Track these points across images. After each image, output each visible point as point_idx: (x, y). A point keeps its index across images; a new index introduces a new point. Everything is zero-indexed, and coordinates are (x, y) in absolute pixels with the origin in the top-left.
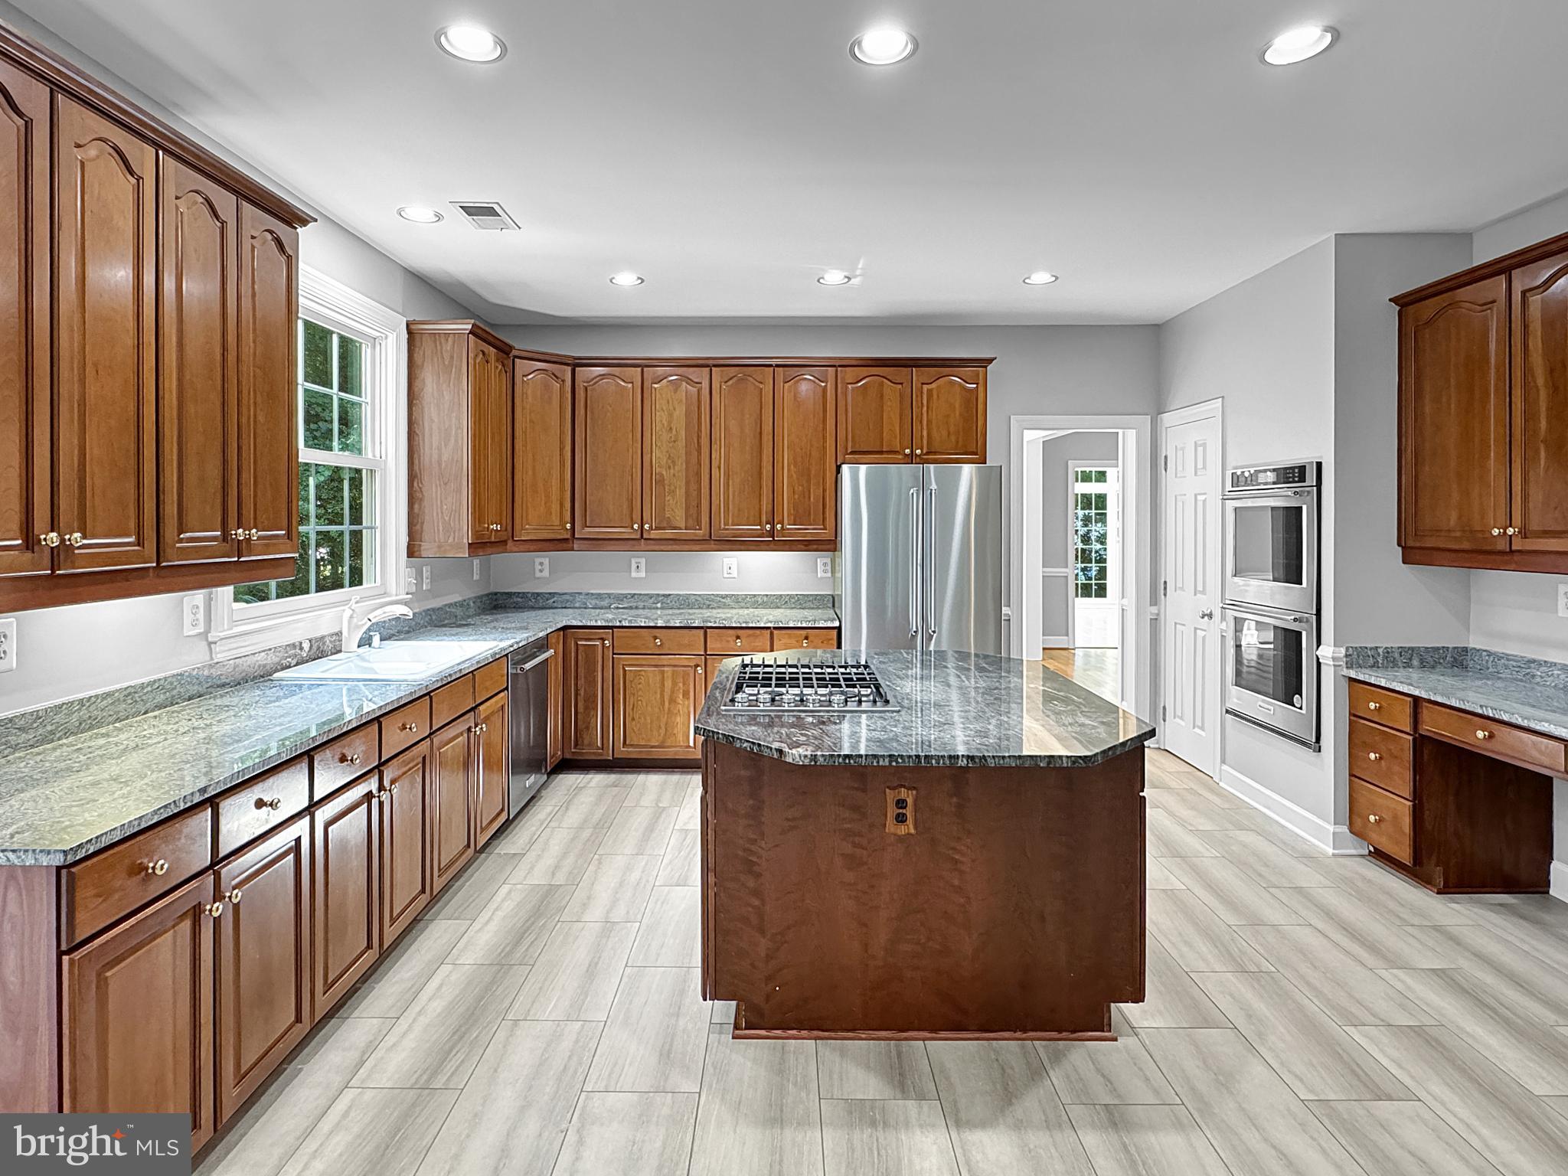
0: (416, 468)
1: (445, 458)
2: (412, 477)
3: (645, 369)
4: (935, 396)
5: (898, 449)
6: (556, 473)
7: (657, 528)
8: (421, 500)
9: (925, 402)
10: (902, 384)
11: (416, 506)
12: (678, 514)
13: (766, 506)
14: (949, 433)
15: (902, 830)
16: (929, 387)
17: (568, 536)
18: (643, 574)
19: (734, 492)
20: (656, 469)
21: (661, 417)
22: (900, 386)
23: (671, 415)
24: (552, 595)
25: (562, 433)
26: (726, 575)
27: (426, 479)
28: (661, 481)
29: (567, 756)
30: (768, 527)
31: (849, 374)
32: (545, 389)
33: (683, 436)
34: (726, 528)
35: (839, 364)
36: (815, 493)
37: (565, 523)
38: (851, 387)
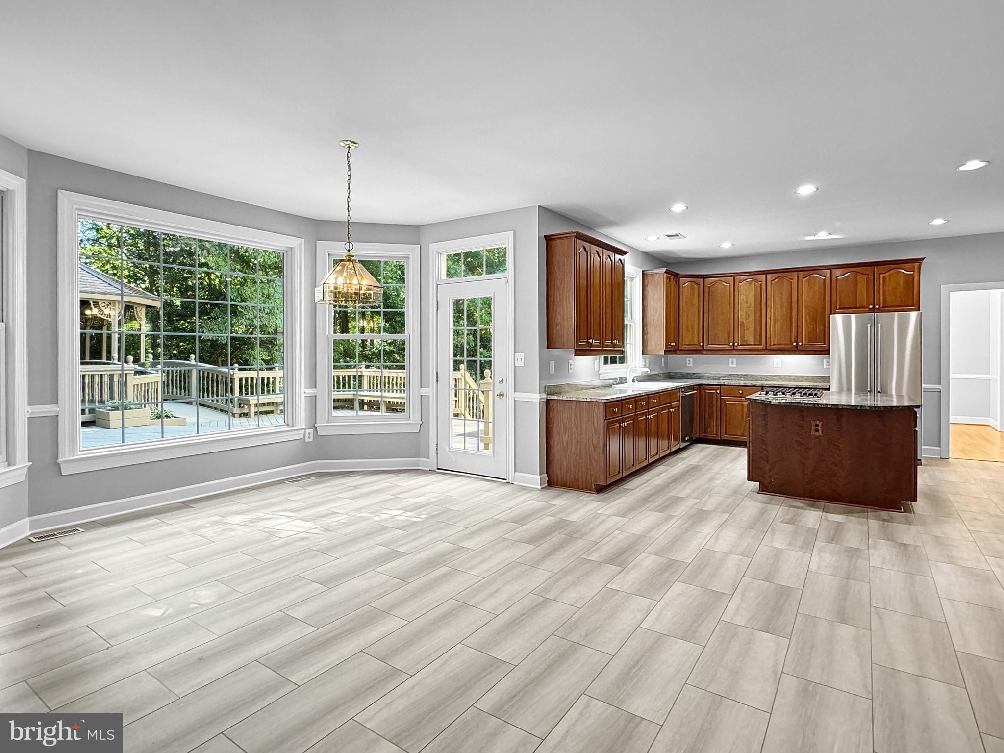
0: (645, 322)
1: (655, 318)
2: (644, 326)
3: (736, 277)
4: (888, 279)
5: (866, 306)
6: (696, 323)
7: (741, 345)
8: (647, 334)
9: (882, 282)
10: (868, 274)
11: (645, 337)
12: (750, 339)
13: (794, 333)
14: (896, 297)
15: (817, 434)
16: (884, 275)
17: (701, 348)
18: (735, 365)
19: (778, 329)
20: (740, 320)
21: (742, 297)
22: (867, 276)
23: (747, 296)
24: (694, 373)
25: (699, 306)
26: (775, 366)
27: (649, 326)
28: (743, 325)
29: (701, 436)
30: (795, 344)
31: (838, 272)
32: (692, 289)
33: (753, 305)
34: (774, 344)
35: (832, 268)
36: (819, 328)
37: (699, 343)
38: (838, 278)
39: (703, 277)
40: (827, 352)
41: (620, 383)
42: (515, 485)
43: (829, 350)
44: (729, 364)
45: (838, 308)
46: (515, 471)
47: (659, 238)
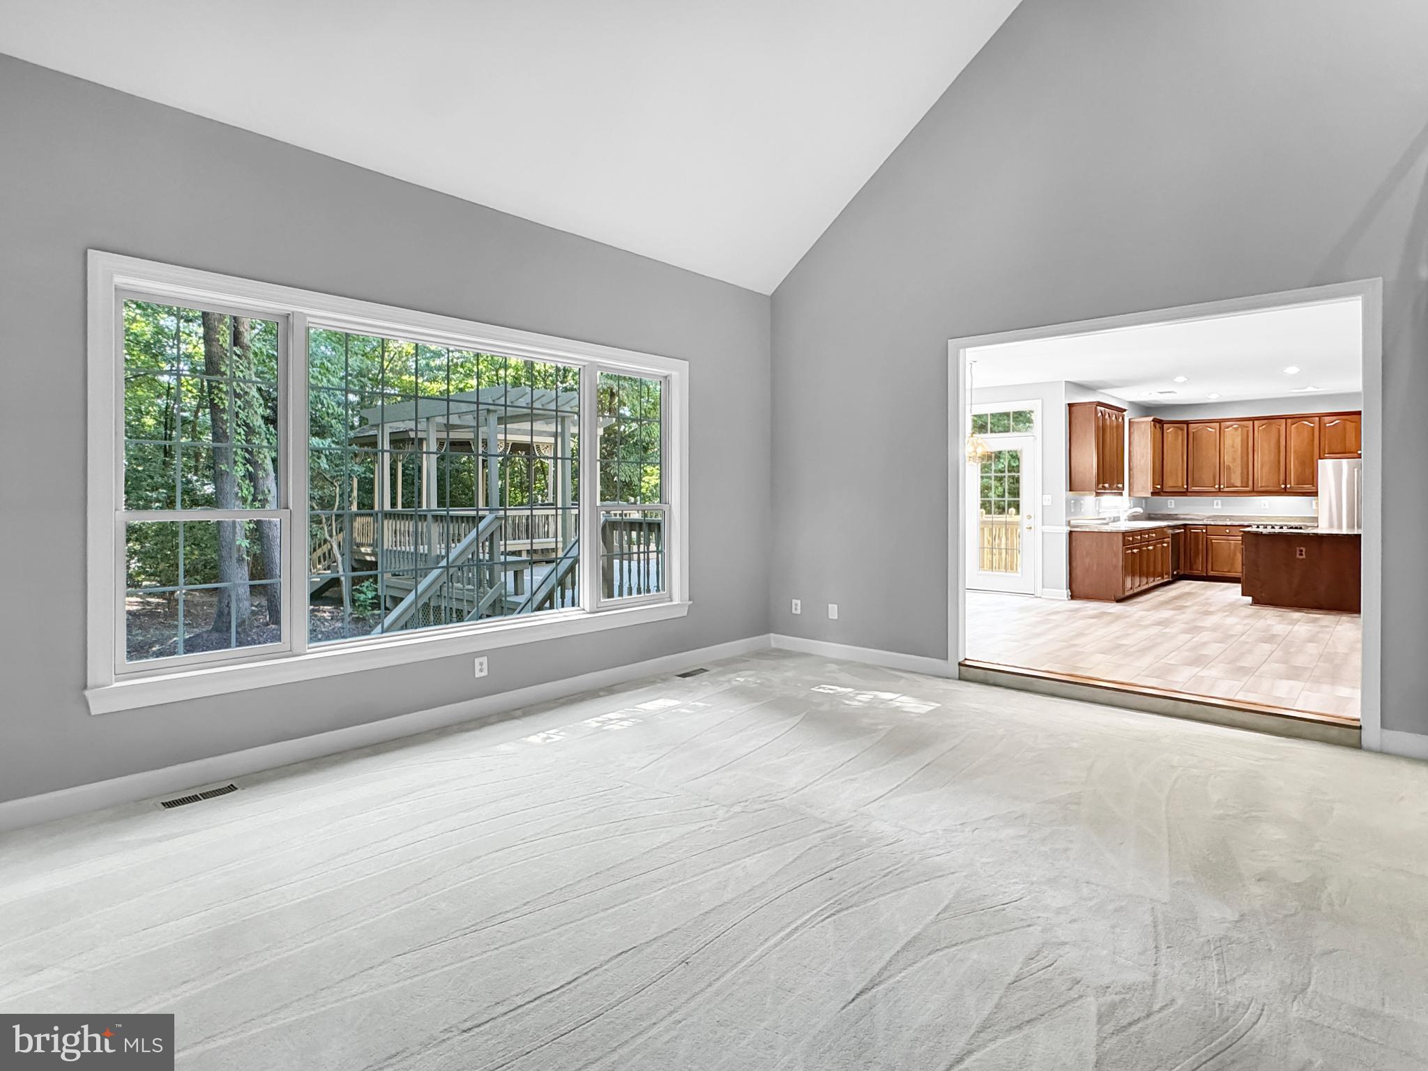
0: (1131, 467)
2: (1130, 470)
3: (1221, 423)
5: (1355, 451)
6: (1180, 468)
7: (1227, 487)
8: (1133, 477)
10: (1355, 422)
11: (1131, 480)
12: (1237, 480)
13: (1282, 477)
15: (1301, 557)
17: (1185, 490)
18: (1219, 507)
19: (1265, 473)
20: (1226, 463)
21: (1228, 442)
23: (1233, 441)
24: (1175, 515)
25: (1183, 450)
26: (1263, 508)
27: (1135, 470)
28: (1229, 468)
29: (1186, 573)
30: (1283, 486)
31: (1327, 419)
32: (1176, 434)
33: (1240, 450)
34: (1261, 487)
35: (1320, 416)
36: (1308, 472)
37: (1183, 485)
38: (1328, 425)
39: (1187, 423)
40: (1315, 494)
41: (1114, 521)
42: (1044, 598)
43: (1317, 492)
44: (1213, 505)
45: (1326, 452)
46: (1043, 587)
47: (1150, 394)
